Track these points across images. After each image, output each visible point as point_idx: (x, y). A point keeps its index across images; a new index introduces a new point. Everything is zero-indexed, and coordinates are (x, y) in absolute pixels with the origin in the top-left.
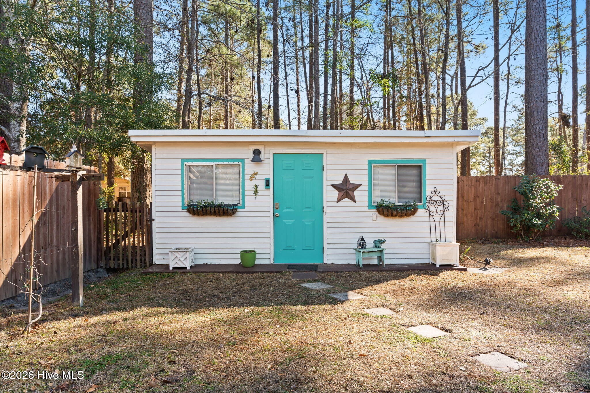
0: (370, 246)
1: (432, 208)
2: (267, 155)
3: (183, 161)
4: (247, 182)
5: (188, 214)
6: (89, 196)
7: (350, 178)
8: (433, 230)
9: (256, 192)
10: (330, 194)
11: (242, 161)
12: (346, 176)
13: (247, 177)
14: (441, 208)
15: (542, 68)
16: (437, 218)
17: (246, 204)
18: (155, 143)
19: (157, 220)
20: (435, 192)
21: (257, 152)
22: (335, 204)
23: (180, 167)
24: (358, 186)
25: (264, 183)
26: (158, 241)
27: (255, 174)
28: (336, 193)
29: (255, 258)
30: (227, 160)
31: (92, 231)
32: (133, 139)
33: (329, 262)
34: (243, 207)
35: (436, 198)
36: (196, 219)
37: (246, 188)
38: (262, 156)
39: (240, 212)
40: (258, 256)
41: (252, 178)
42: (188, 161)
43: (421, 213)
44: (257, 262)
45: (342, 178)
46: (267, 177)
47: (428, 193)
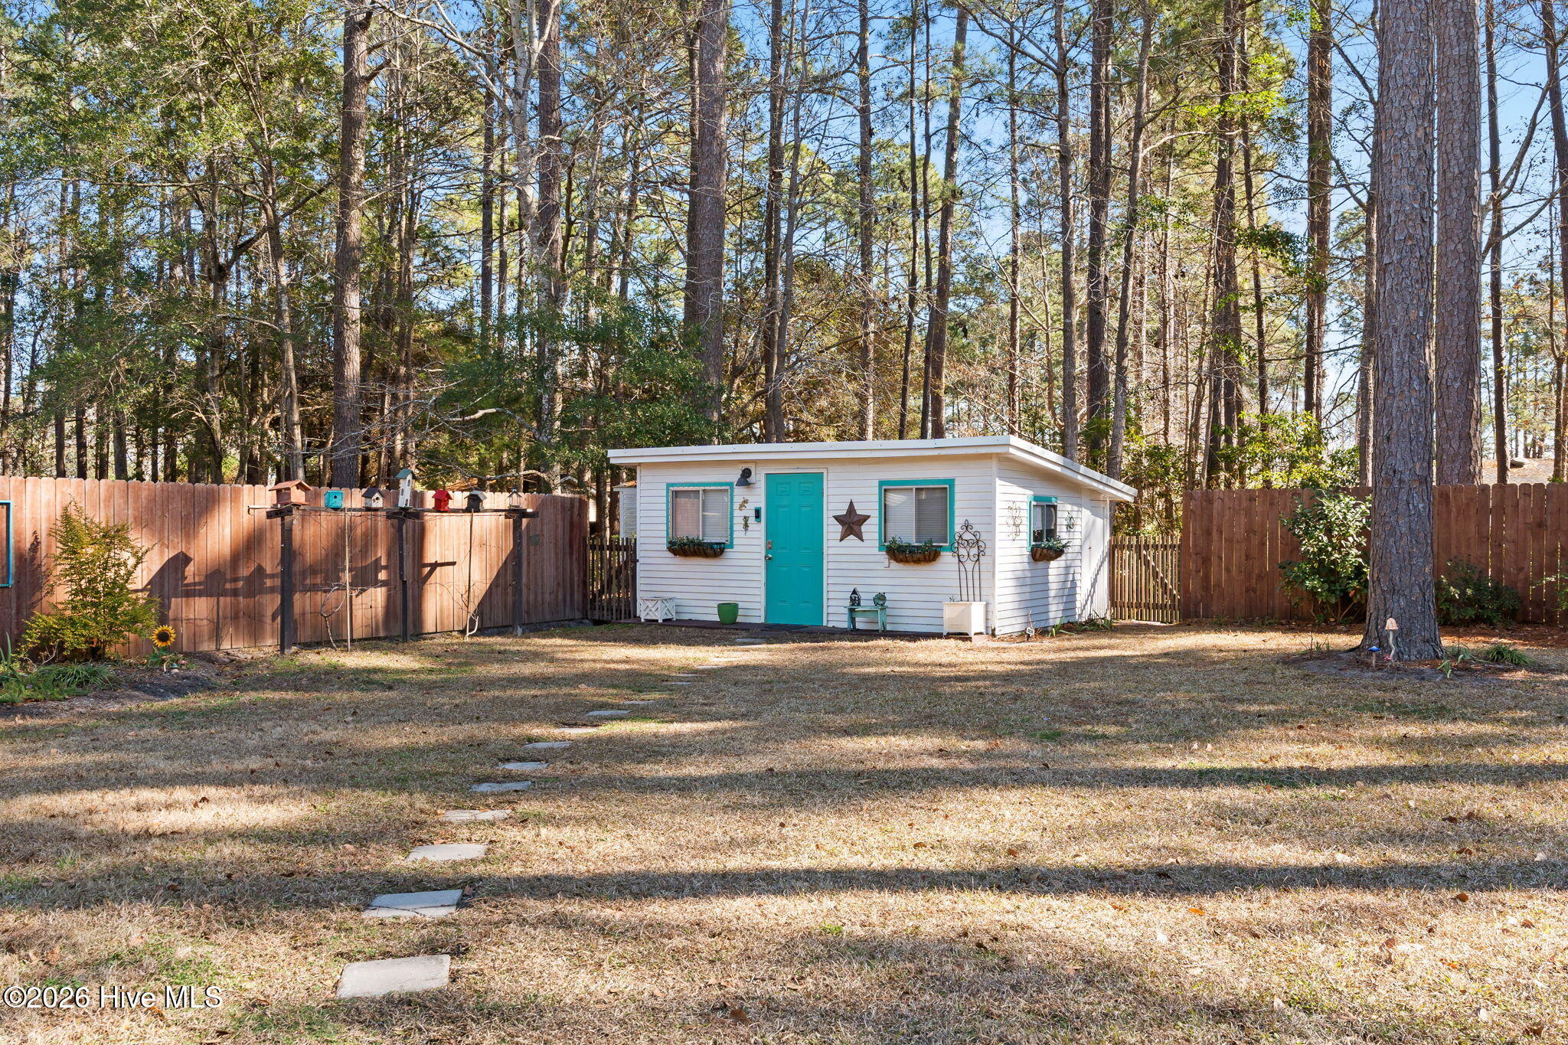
0: (867, 603)
1: (963, 551)
2: (759, 477)
3: (668, 485)
4: (737, 513)
5: (671, 555)
6: (571, 530)
7: (856, 506)
8: (964, 583)
9: (746, 526)
10: (831, 528)
11: (731, 484)
12: (851, 503)
13: (736, 506)
14: (974, 551)
15: (1456, 239)
16: (969, 565)
17: (735, 542)
18: (640, 464)
19: (641, 561)
20: (967, 526)
21: (747, 473)
22: (838, 543)
23: (664, 493)
24: (866, 518)
25: (753, 513)
26: (643, 588)
27: (746, 502)
28: (839, 528)
29: (736, 615)
30: (715, 484)
31: (575, 572)
32: (612, 461)
33: (830, 625)
34: (731, 546)
35: (967, 536)
36: (679, 560)
37: (735, 520)
38: (751, 479)
39: (729, 553)
40: (740, 612)
41: (742, 506)
42: (673, 485)
43: (947, 558)
44: (739, 620)
45: (846, 506)
46: (757, 505)
47: (958, 528)
